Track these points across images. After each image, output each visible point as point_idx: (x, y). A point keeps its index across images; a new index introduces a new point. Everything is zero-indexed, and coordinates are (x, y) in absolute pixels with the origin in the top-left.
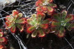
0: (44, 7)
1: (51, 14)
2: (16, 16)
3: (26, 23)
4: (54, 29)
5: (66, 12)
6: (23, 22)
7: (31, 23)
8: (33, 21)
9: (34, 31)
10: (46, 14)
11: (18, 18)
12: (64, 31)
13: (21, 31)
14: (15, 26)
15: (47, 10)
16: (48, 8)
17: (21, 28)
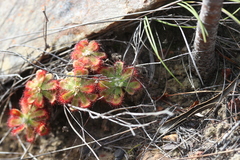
0: (85, 59)
1: (96, 69)
2: (42, 79)
3: (58, 89)
4: (104, 94)
5: (122, 63)
6: (54, 87)
7: (65, 87)
8: (70, 83)
9: (72, 100)
10: (89, 69)
11: (46, 81)
12: (122, 94)
13: (52, 102)
14: (41, 96)
15: (90, 63)
16: (92, 59)
17: (51, 98)
